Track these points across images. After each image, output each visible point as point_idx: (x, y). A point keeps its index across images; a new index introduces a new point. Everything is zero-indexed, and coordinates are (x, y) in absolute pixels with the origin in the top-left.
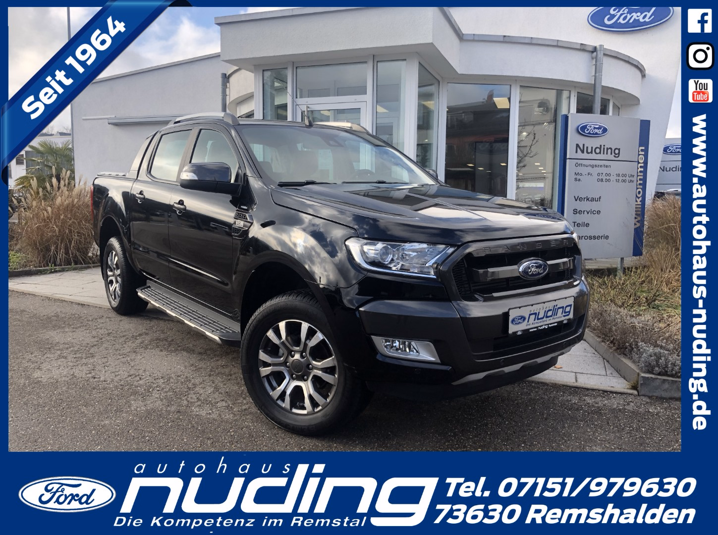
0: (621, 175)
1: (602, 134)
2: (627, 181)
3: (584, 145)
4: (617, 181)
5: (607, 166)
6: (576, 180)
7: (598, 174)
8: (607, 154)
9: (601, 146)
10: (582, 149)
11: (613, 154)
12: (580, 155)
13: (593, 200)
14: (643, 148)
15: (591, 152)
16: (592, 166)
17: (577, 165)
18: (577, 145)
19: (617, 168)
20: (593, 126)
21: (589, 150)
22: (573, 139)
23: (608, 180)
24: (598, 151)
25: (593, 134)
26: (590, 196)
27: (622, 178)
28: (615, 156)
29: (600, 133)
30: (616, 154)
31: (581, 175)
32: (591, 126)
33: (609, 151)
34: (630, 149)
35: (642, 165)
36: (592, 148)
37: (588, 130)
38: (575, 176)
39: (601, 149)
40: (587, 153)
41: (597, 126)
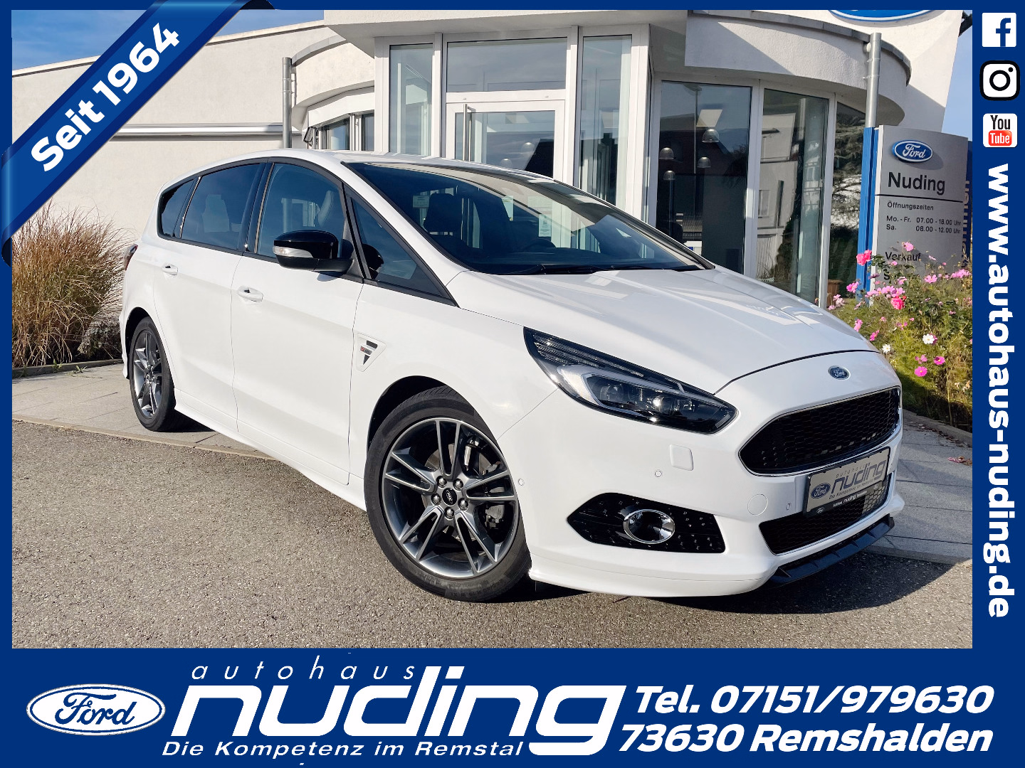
0: (945, 222)
1: (925, 158)
2: (953, 231)
3: (899, 174)
4: (941, 230)
5: (928, 208)
6: (888, 227)
7: (918, 220)
8: (929, 188)
9: (921, 176)
10: (897, 180)
11: (937, 189)
12: (894, 189)
13: (910, 258)
15: (909, 186)
16: (912, 207)
17: (890, 205)
18: (891, 175)
19: (940, 210)
20: (913, 145)
21: (907, 184)
22: (884, 162)
23: (930, 229)
24: (917, 184)
25: (913, 158)
27: (947, 226)
28: (939, 193)
29: (922, 157)
30: (940, 190)
31: (895, 219)
32: (911, 146)
33: (932, 184)
36: (910, 179)
37: (905, 153)
38: (889, 222)
39: (920, 183)
40: (904, 186)
41: (919, 147)
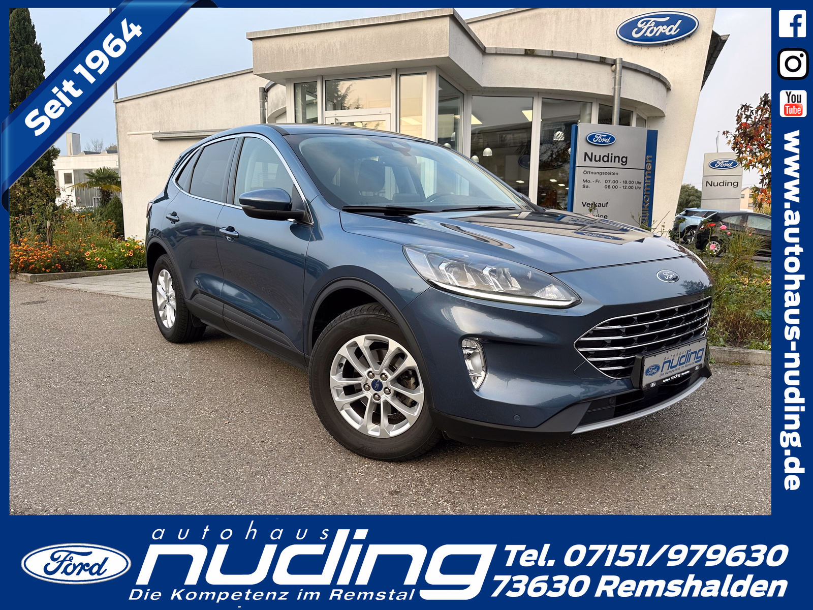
0: (628, 182)
1: (610, 143)
2: (634, 188)
3: (592, 153)
4: (625, 187)
5: (614, 174)
6: (584, 186)
7: (606, 182)
8: (615, 162)
9: (609, 154)
10: (590, 157)
11: (621, 162)
12: (588, 162)
13: (600, 205)
14: (651, 157)
15: (600, 161)
16: (601, 174)
17: (586, 173)
18: (586, 154)
19: (624, 175)
20: (601, 135)
21: (597, 159)
22: (582, 147)
23: (616, 187)
24: (606, 159)
25: (601, 143)
26: (597, 202)
27: (629, 185)
28: (622, 164)
29: (608, 142)
30: (623, 162)
31: (589, 182)
32: (599, 136)
33: (617, 159)
34: (638, 158)
35: (650, 172)
36: (600, 156)
37: (596, 139)
38: (584, 183)
39: (608, 158)
40: (596, 161)
41: (605, 136)
